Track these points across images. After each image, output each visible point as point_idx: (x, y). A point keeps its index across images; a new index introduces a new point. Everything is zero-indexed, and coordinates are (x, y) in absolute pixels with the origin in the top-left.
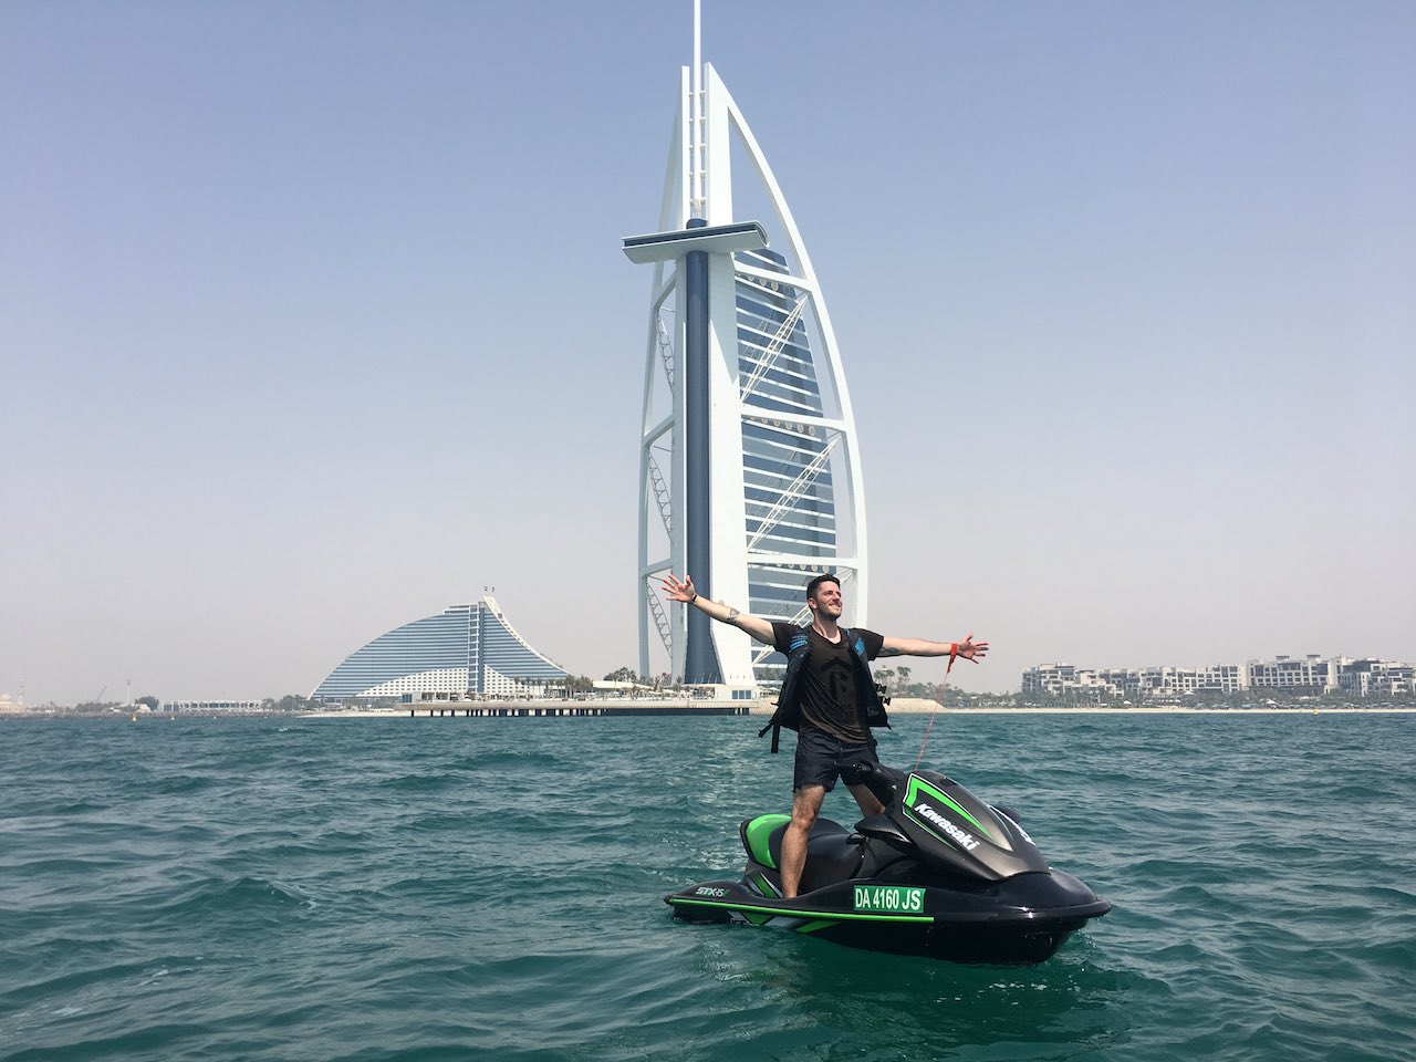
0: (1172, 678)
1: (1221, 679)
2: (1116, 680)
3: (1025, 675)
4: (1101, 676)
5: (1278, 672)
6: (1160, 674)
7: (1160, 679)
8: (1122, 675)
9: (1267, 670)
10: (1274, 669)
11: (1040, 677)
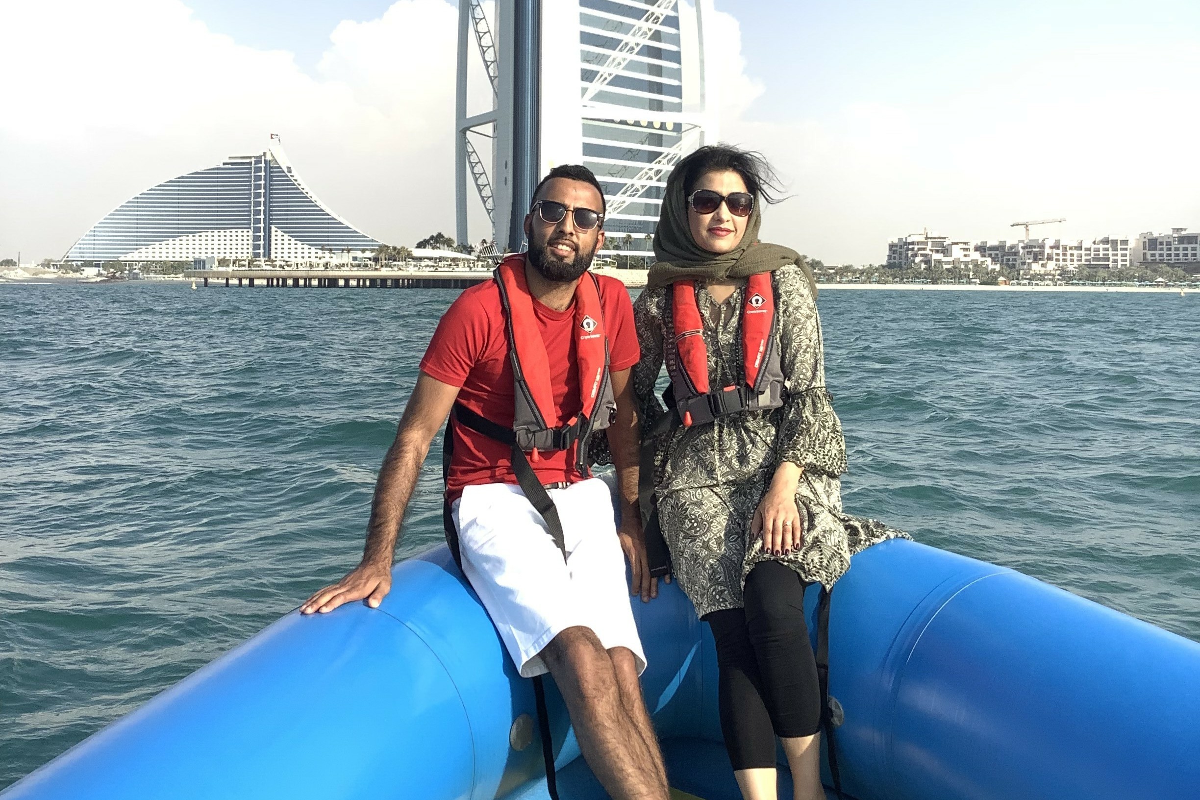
0: (1055, 251)
1: (1110, 252)
2: (993, 253)
3: (892, 246)
4: (977, 249)
5: (1173, 247)
6: (1042, 246)
7: (1042, 253)
8: (1000, 247)
9: (1161, 243)
10: (1169, 244)
11: (908, 249)
